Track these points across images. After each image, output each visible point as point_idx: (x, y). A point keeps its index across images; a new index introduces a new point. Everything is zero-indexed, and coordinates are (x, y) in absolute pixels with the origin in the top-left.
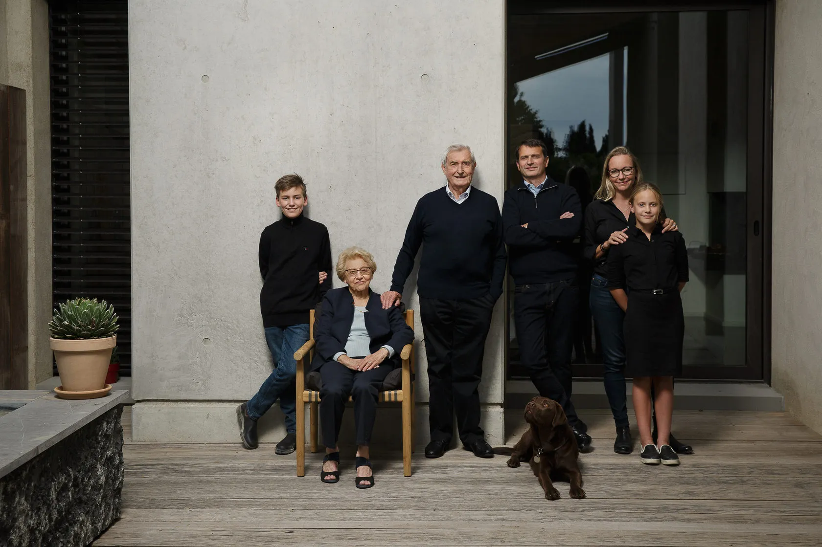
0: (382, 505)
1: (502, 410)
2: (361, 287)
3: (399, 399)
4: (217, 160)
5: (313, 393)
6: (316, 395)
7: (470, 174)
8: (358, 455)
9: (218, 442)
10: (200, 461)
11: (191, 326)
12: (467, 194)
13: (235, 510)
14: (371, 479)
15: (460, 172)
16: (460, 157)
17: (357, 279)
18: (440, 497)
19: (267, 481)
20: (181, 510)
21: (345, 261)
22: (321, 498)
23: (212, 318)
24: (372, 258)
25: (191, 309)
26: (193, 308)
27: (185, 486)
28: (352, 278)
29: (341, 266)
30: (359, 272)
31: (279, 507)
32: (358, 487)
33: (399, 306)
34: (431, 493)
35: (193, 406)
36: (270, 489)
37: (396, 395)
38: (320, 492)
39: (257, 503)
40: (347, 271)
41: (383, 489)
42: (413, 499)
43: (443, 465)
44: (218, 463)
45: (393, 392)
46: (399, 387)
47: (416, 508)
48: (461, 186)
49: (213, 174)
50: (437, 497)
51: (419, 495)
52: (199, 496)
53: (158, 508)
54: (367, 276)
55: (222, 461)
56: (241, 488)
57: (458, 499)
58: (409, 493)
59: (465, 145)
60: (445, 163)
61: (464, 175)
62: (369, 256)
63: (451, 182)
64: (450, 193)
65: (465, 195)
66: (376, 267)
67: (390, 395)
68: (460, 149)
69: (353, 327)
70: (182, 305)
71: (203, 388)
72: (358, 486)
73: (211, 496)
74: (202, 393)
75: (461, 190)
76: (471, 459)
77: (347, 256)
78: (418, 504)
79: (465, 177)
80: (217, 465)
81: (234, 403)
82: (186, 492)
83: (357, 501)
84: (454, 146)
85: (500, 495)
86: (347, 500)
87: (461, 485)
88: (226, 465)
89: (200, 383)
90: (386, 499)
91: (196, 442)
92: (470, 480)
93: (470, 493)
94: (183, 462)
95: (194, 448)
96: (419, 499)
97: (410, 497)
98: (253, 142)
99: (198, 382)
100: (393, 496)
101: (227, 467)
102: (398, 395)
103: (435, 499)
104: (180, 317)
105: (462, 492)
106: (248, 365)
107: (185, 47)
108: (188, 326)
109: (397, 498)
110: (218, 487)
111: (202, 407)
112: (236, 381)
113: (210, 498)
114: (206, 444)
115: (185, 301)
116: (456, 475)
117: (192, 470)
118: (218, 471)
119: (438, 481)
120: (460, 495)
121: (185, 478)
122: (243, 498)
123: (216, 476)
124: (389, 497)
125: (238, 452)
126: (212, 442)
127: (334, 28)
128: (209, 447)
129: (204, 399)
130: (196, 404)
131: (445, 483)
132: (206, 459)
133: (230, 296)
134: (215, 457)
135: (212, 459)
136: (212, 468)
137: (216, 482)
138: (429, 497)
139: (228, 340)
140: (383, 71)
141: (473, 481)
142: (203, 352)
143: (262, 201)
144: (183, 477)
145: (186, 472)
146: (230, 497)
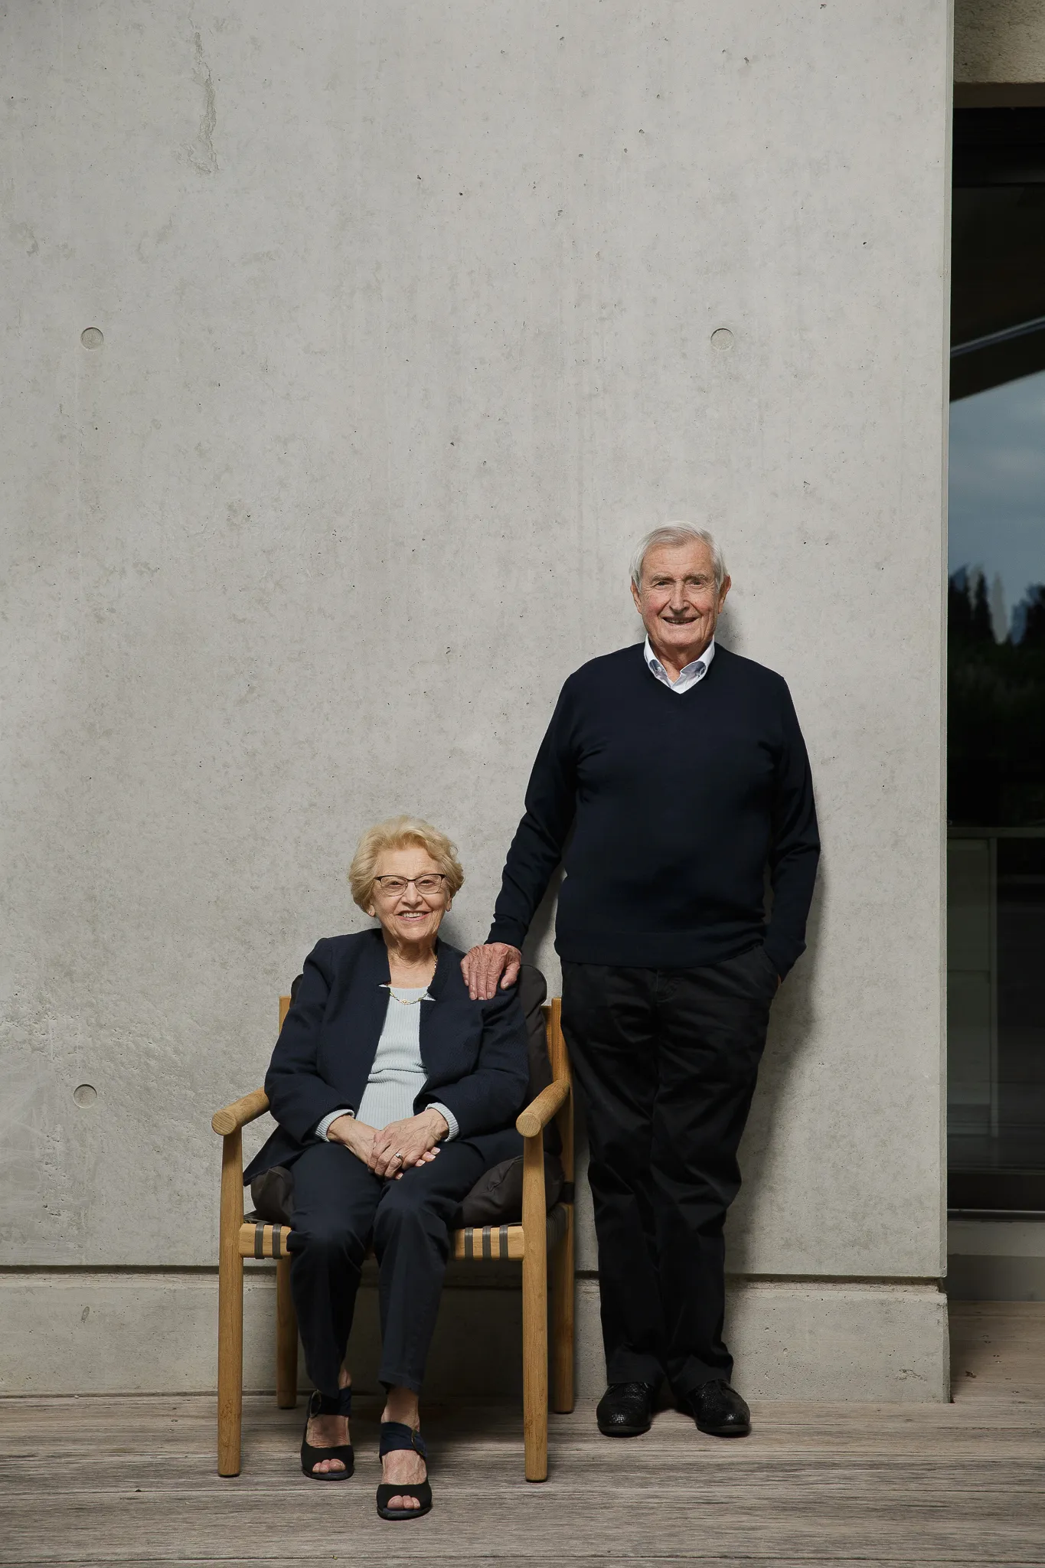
1: (942, 1298)
2: (416, 931)
3: (514, 1251)
4: (123, 572)
5: (268, 1229)
6: (276, 1237)
7: (709, 610)
8: (386, 1417)
9: (113, 1392)
10: (71, 1448)
11: (41, 1050)
12: (702, 665)
14: (422, 1492)
15: (677, 606)
16: (678, 561)
17: (405, 904)
18: (806, 1555)
19: (279, 1504)
21: (375, 852)
22: (451, 1557)
23: (102, 1027)
24: (453, 851)
25: (41, 999)
26: (49, 996)
27: (36, 1521)
28: (390, 899)
29: (363, 866)
30: (411, 885)
32: (384, 1517)
33: (516, 985)
34: (778, 1544)
35: (41, 1283)
36: (294, 1529)
37: (504, 1239)
38: (445, 1537)
40: (379, 879)
41: (631, 1529)
42: (728, 1561)
43: (787, 1458)
44: (125, 1451)
45: (495, 1232)
46: (511, 1214)
48: (681, 648)
49: (112, 611)
50: (796, 1555)
51: (742, 1549)
52: (81, 1553)
54: (433, 896)
55: (133, 1445)
56: (206, 1527)
58: (711, 1542)
59: (698, 530)
60: (638, 580)
61: (689, 614)
62: (446, 845)
63: (654, 633)
64: (653, 661)
65: (698, 670)
66: (461, 878)
67: (486, 1240)
68: (680, 539)
69: (384, 1042)
70: (18, 987)
71: (73, 1231)
72: (386, 1513)
73: (119, 1550)
74: (71, 1245)
75: (682, 657)
76: (864, 1443)
77: (383, 839)
79: (693, 619)
80: (121, 1459)
81: (160, 1276)
82: (42, 1540)
84: (666, 531)
85: (986, 1552)
86: (530, 1562)
87: (859, 1521)
88: (148, 1459)
89: (65, 1216)
90: (646, 1561)
91: (48, 1393)
92: (880, 1505)
93: (893, 1543)
94: (16, 1450)
95: (44, 1408)
96: (744, 1561)
97: (716, 1554)
98: (228, 520)
99: (60, 1215)
100: (665, 1552)
101: (150, 1464)
102: (509, 1240)
103: (793, 1562)
104: (9, 1024)
105: (868, 1542)
106: (206, 1164)
107: (35, 248)
108: (34, 1050)
109: (677, 1556)
110: (135, 1525)
111: (67, 1289)
112: (170, 1211)
113: (116, 1557)
114: (80, 1396)
115: (26, 978)
116: (835, 1488)
117: (49, 1474)
118: (126, 1477)
119: (785, 1507)
120: (865, 1552)
121: (32, 1497)
122: (218, 1557)
123: (123, 1492)
124: (652, 1555)
125: (176, 1419)
126: (96, 1392)
127: (461, 194)
128: (88, 1406)
129: (76, 1263)
130: (50, 1279)
131: (810, 1514)
132: (85, 1440)
133: (155, 964)
134: (110, 1434)
135: (107, 1440)
136: (107, 1466)
137: (127, 1510)
138: (774, 1555)
139: (148, 1089)
140: (602, 319)
141: (890, 1509)
142: (76, 1125)
143: (251, 689)
144: (25, 1494)
145: (31, 1481)
146: (177, 1555)
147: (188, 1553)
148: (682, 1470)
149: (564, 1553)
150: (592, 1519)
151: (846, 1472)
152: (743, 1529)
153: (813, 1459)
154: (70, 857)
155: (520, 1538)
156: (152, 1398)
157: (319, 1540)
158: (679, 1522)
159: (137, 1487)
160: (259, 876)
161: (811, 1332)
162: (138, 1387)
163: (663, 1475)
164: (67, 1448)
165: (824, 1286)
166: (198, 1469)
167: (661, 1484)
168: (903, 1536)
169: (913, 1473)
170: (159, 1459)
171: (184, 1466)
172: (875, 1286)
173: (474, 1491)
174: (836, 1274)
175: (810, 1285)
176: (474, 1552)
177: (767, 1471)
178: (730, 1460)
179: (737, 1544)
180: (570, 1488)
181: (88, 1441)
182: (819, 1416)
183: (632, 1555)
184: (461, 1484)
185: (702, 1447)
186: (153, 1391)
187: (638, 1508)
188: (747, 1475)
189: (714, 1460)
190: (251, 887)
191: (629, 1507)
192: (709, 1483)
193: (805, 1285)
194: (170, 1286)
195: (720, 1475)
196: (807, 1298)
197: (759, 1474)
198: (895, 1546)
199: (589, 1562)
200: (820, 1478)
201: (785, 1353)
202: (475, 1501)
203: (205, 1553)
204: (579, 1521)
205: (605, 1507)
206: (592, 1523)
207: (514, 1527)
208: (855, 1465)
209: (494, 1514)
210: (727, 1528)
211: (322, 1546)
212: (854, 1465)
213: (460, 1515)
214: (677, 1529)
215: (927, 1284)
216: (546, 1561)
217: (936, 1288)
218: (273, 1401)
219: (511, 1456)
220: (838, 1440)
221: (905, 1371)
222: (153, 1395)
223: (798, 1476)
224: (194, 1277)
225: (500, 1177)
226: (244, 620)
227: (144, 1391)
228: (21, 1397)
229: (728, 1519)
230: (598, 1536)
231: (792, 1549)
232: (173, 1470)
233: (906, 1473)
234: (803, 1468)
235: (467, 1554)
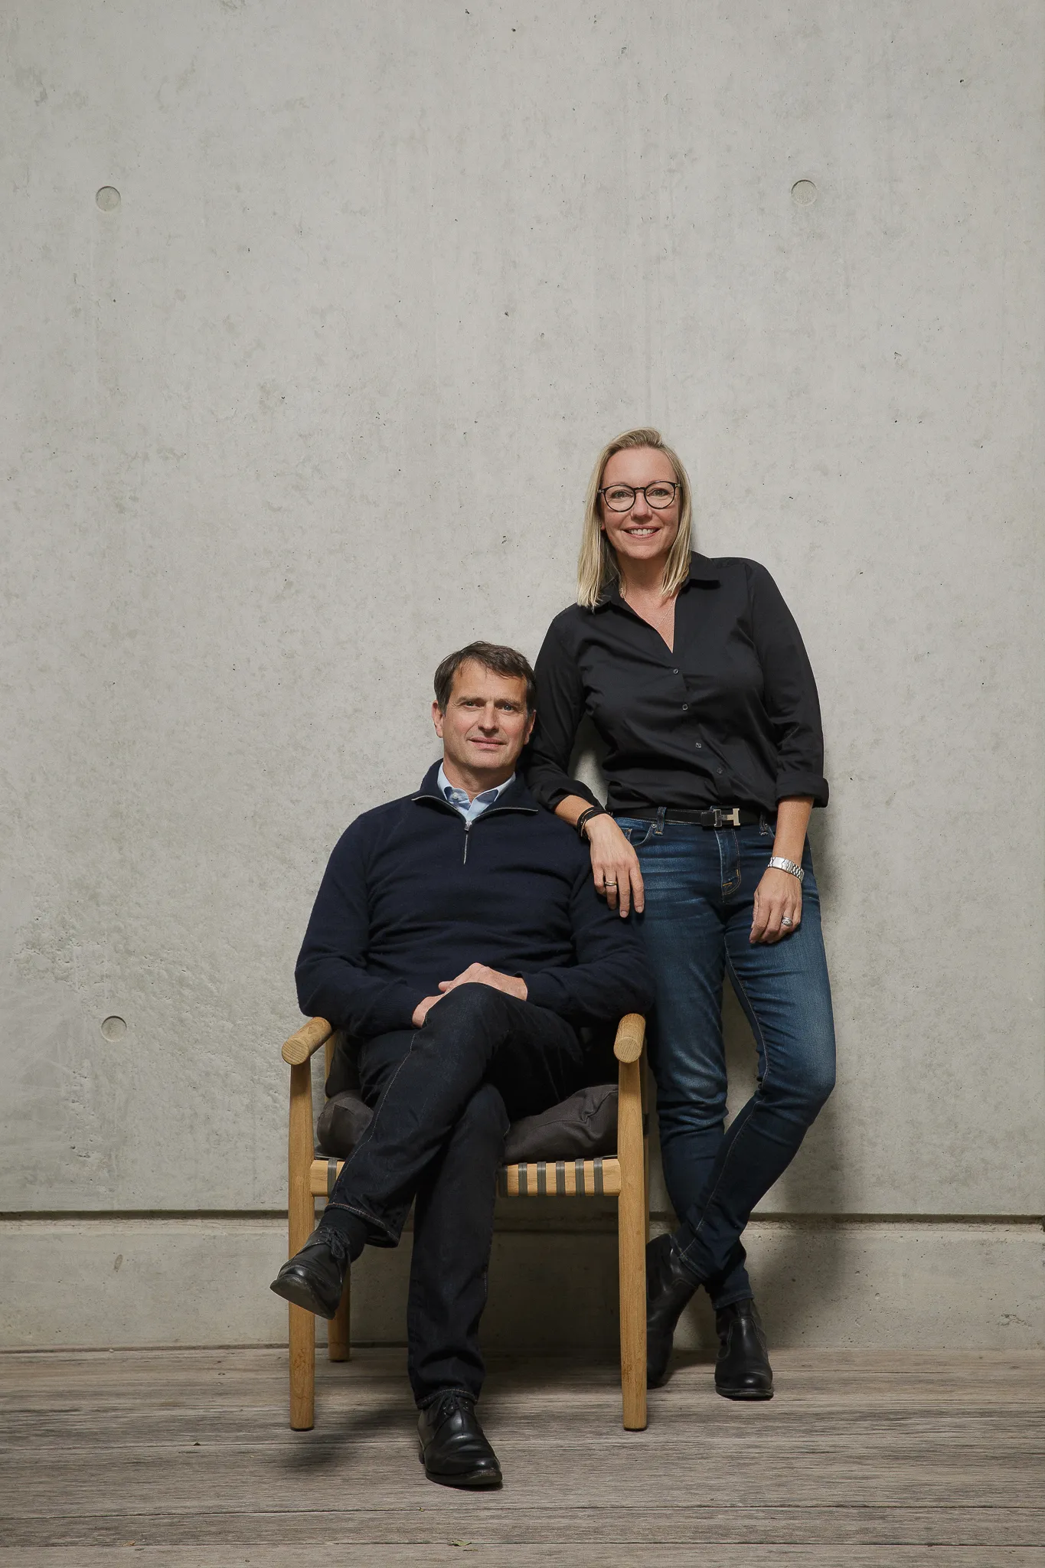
0: (752, 1529)
3: (610, 1186)
4: (146, 458)
9: (150, 1346)
10: (114, 1402)
11: (65, 979)
13: (281, 1549)
18: (927, 1504)
20: (106, 1550)
22: (546, 1509)
23: (130, 953)
25: (64, 924)
26: (73, 920)
27: (93, 1475)
31: (421, 1537)
34: (894, 1493)
35: (70, 1231)
36: (371, 1481)
37: (598, 1174)
38: (536, 1488)
39: (344, 1525)
41: (734, 1479)
42: (845, 1510)
44: (175, 1405)
45: (589, 1166)
46: (607, 1147)
47: (867, 1539)
49: (134, 499)
50: (918, 1504)
51: (858, 1498)
52: (149, 1507)
53: (32, 1544)
55: (183, 1399)
57: (991, 1511)
58: (823, 1492)
67: (580, 1173)
70: (37, 912)
71: (104, 1174)
73: (188, 1504)
74: (102, 1189)
76: (971, 1391)
78: (870, 1524)
80: (174, 1413)
81: (198, 1222)
82: (103, 1494)
83: (668, 1517)
86: (632, 1512)
87: (978, 1469)
88: (201, 1412)
89: (95, 1157)
90: (757, 1510)
91: (81, 1347)
92: (999, 1452)
93: (1019, 1491)
94: (59, 1404)
95: (79, 1363)
96: (862, 1510)
97: (831, 1504)
98: (261, 402)
99: (89, 1157)
100: (775, 1502)
101: (203, 1418)
102: (604, 1173)
103: (914, 1511)
104: (31, 952)
105: (992, 1490)
106: (246, 1101)
107: (44, 96)
108: (57, 979)
109: (789, 1506)
110: (200, 1479)
111: (98, 1236)
112: (208, 1151)
113: (187, 1511)
114: (115, 1350)
115: (47, 901)
116: (945, 1436)
117: (97, 1429)
118: (180, 1431)
119: (896, 1456)
120: (990, 1499)
121: (82, 1452)
122: (296, 1509)
123: (181, 1445)
124: (762, 1504)
125: (224, 1372)
126: (133, 1345)
127: (514, 30)
128: (124, 1360)
129: (107, 1208)
130: (80, 1225)
131: (925, 1463)
132: (129, 1394)
133: (188, 885)
134: (156, 1388)
135: (149, 1395)
136: (158, 1421)
137: (188, 1464)
138: (894, 1504)
139: (181, 1021)
140: (670, 171)
141: (1011, 1457)
142: (104, 1060)
143: (289, 584)
144: (74, 1448)
145: (80, 1436)
146: (251, 1508)
147: (263, 1506)
148: (780, 1420)
149: (668, 1504)
150: (691, 1469)
151: (957, 1420)
152: (856, 1478)
153: (918, 1407)
154: (93, 770)
155: (616, 1489)
156: (193, 1351)
157: (402, 1493)
158: (785, 1472)
159: (195, 1440)
160: (299, 788)
161: (904, 1275)
162: (177, 1341)
163: (759, 1425)
164: (110, 1402)
165: (919, 1226)
166: (257, 1423)
167: (759, 1433)
168: (1029, 1484)
169: (1029, 1421)
170: (212, 1413)
171: (240, 1419)
172: (974, 1225)
173: (560, 1442)
174: (933, 1213)
175: (904, 1225)
176: (570, 1503)
177: (870, 1420)
178: (828, 1409)
179: (851, 1493)
180: (661, 1439)
181: (133, 1395)
182: (917, 1364)
183: (740, 1505)
184: (544, 1436)
185: (793, 1396)
186: (194, 1344)
187: (738, 1458)
188: (849, 1424)
189: (811, 1409)
190: (291, 801)
191: (727, 1457)
192: (809, 1432)
193: (897, 1225)
194: (208, 1232)
195: (820, 1425)
196: (901, 1240)
197: (866, 1424)
198: (1021, 1494)
199: (696, 1513)
200: (928, 1427)
201: (877, 1298)
202: (561, 1452)
203: (281, 1506)
204: (678, 1472)
205: (702, 1458)
206: (692, 1474)
207: (608, 1479)
208: (965, 1413)
209: (585, 1465)
210: (837, 1477)
211: (405, 1498)
212: (963, 1413)
213: (547, 1466)
214: (784, 1479)
215: (1031, 1223)
216: (649, 1512)
217: (1041, 1227)
218: (323, 1354)
219: (593, 1407)
220: (942, 1388)
221: (1007, 1316)
222: (194, 1348)
223: (906, 1425)
224: (236, 1222)
225: (594, 1107)
226: (280, 509)
227: (183, 1344)
228: (52, 1351)
229: (837, 1469)
230: (699, 1486)
231: (911, 1498)
232: (231, 1424)
233: (1021, 1421)
234: (908, 1416)
235: (563, 1505)
